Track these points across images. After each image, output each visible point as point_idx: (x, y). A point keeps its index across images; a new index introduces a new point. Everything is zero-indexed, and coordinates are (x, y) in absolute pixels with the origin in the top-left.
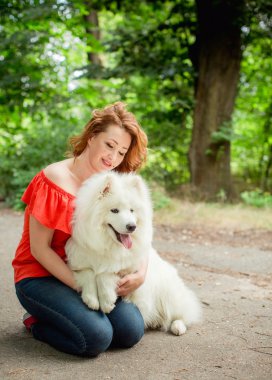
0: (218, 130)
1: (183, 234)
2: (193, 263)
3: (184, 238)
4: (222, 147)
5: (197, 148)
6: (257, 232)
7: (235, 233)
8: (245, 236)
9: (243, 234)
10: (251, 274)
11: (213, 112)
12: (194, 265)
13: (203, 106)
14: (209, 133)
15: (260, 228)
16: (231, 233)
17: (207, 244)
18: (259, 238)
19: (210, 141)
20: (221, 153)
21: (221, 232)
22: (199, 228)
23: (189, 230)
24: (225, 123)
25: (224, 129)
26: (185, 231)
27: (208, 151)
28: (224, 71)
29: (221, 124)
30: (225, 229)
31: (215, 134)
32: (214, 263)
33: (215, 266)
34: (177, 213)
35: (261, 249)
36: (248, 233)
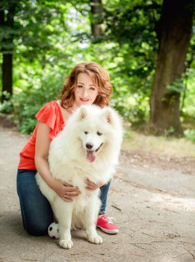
0: (171, 85)
1: (133, 158)
2: (126, 179)
3: (133, 160)
4: (174, 97)
5: (156, 96)
6: (188, 160)
7: (171, 159)
8: (178, 162)
9: (177, 160)
10: (164, 190)
11: (168, 71)
12: (127, 181)
13: (162, 66)
14: (165, 86)
15: (191, 157)
16: (168, 159)
17: (145, 166)
18: (186, 165)
19: (165, 92)
20: (172, 100)
21: (162, 158)
22: (147, 154)
23: (139, 155)
24: (177, 80)
25: (176, 84)
26: (136, 156)
27: (163, 99)
28: (178, 42)
29: (174, 80)
30: (166, 156)
31: (169, 87)
32: (141, 180)
33: (141, 183)
34: (134, 142)
35: (183, 173)
36: (180, 160)
